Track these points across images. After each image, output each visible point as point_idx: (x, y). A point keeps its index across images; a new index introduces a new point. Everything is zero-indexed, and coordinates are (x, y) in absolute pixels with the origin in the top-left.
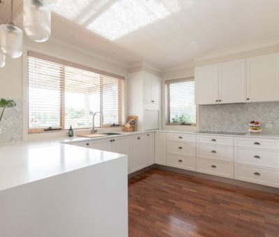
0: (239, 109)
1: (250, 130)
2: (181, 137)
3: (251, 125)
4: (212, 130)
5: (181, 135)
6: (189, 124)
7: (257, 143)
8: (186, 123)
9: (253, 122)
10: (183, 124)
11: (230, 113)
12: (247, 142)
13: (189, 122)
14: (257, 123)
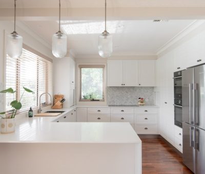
0: (132, 90)
1: (139, 103)
2: (99, 111)
3: (140, 100)
4: (116, 104)
5: (99, 109)
6: (98, 100)
7: (146, 111)
8: (95, 99)
9: (140, 98)
10: (93, 100)
11: (127, 92)
12: (140, 110)
13: (97, 99)
14: (142, 99)
